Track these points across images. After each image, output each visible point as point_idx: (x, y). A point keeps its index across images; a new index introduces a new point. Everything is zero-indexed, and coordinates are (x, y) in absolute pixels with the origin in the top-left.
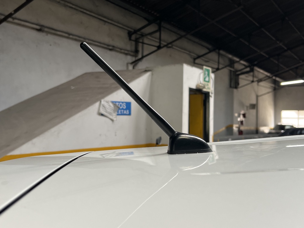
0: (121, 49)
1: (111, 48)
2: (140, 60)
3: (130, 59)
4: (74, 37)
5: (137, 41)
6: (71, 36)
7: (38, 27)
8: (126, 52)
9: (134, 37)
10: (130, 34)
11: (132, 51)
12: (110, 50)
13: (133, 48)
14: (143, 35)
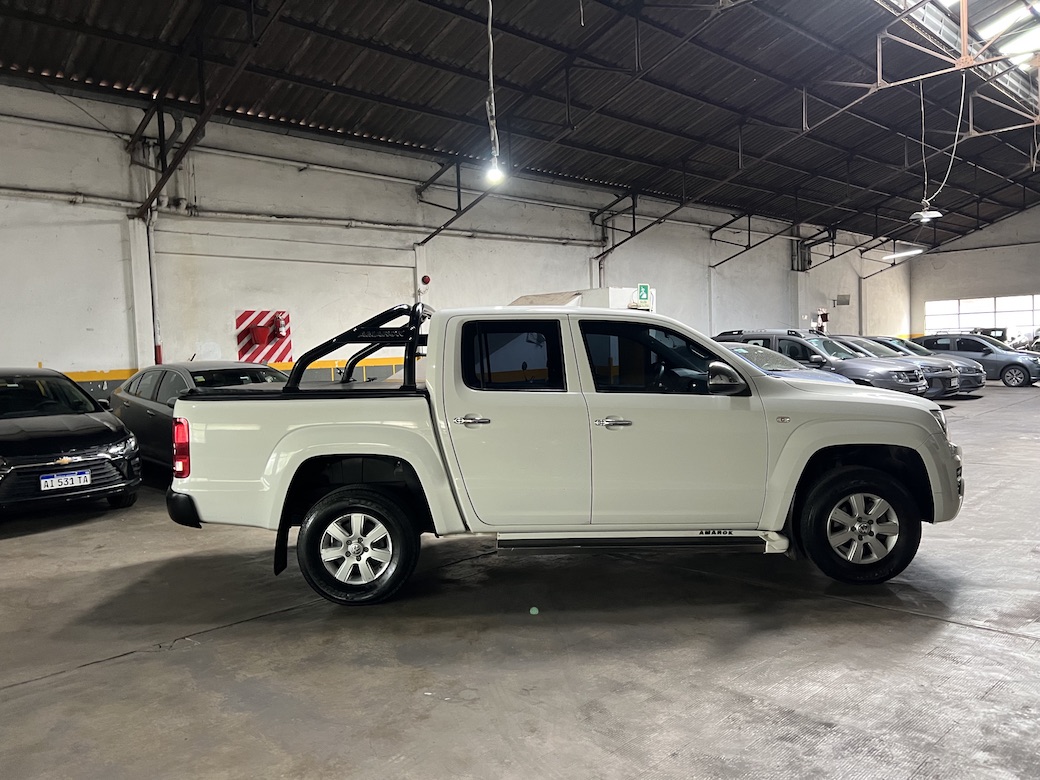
0: (580, 240)
1: (564, 241)
2: (610, 250)
3: (595, 251)
4: (514, 237)
5: (604, 226)
6: (510, 237)
7: (470, 234)
8: (589, 243)
9: (598, 220)
10: (593, 217)
11: (595, 241)
12: (564, 244)
13: (599, 235)
14: (613, 215)
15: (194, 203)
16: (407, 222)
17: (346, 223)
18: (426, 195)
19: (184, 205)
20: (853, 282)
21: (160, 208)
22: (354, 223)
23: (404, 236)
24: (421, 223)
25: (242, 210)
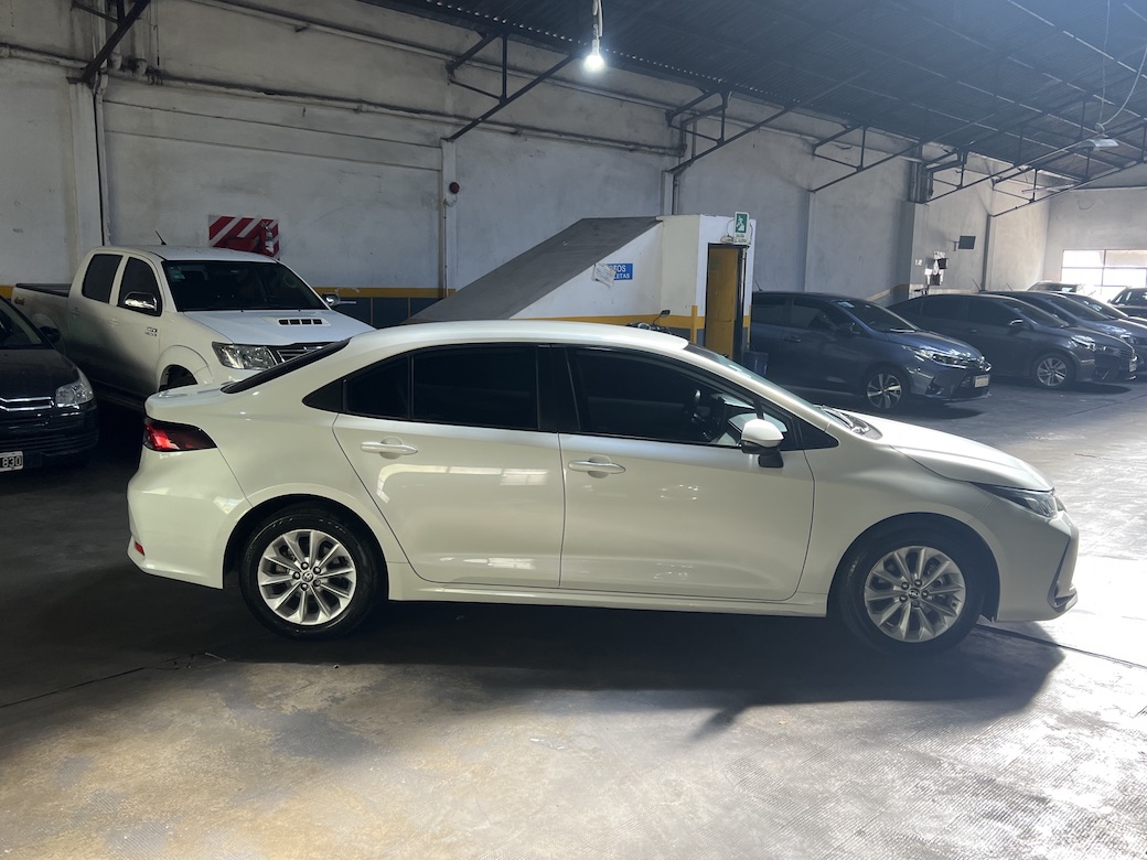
0: (651, 147)
1: (631, 147)
2: (689, 163)
3: (669, 162)
4: (569, 137)
5: (683, 130)
6: (564, 137)
7: (512, 130)
8: (660, 151)
9: (676, 121)
10: (669, 116)
11: (670, 149)
12: (631, 150)
13: (676, 141)
14: (695, 116)
15: (156, 67)
16: (434, 109)
17: (355, 106)
18: (461, 74)
19: (143, 68)
20: (980, 220)
21: (111, 71)
22: (365, 107)
23: (428, 128)
24: (450, 112)
25: (223, 79)
